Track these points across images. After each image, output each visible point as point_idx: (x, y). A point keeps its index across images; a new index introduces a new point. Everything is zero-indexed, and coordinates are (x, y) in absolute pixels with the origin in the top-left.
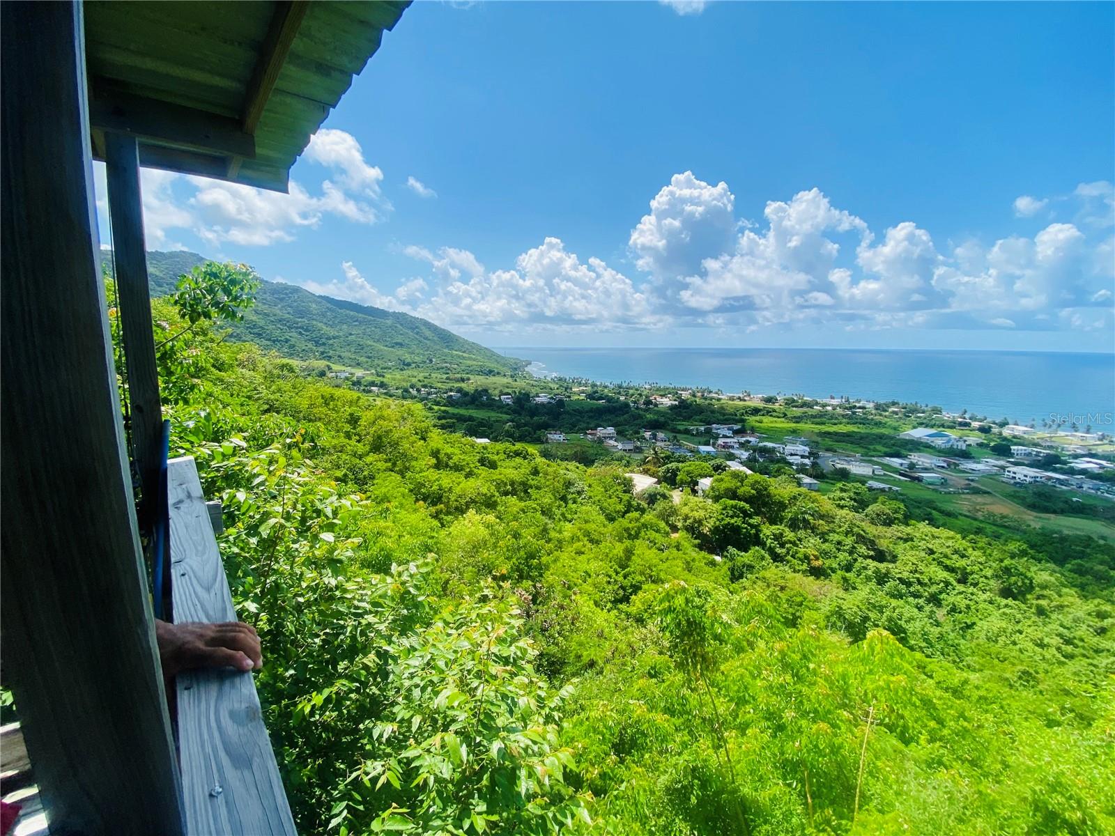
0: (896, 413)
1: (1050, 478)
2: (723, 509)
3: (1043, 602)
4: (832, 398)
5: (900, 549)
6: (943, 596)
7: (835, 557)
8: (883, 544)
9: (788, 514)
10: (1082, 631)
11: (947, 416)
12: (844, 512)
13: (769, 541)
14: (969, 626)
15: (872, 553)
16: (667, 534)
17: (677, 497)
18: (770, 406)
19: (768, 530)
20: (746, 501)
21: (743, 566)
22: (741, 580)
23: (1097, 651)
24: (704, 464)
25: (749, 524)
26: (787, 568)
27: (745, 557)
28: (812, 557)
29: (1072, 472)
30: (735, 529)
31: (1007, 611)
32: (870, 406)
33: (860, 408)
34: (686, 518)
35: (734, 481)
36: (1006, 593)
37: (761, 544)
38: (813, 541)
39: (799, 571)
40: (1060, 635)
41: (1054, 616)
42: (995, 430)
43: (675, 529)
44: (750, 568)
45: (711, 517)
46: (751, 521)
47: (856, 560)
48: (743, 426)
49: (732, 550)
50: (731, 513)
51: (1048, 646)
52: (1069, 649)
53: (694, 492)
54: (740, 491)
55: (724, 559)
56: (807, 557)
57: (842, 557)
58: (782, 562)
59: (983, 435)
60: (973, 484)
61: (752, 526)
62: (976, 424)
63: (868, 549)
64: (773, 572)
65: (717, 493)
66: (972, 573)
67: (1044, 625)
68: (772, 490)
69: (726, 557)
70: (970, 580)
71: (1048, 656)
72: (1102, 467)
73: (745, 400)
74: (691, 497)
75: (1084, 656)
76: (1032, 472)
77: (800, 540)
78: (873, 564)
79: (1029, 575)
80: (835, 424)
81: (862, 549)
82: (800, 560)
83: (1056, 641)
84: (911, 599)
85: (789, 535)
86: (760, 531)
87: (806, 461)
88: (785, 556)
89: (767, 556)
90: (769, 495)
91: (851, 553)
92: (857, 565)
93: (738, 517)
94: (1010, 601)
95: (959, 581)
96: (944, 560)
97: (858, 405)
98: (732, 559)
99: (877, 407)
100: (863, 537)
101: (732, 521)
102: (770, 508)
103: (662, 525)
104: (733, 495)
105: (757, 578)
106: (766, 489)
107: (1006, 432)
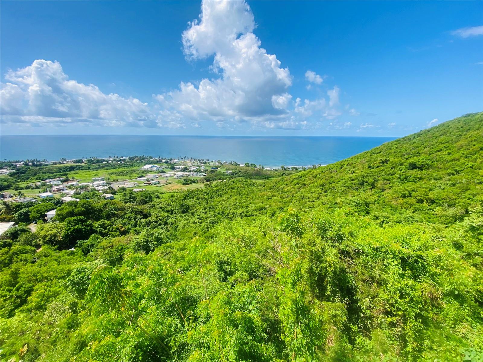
0: (137, 160)
1: (186, 174)
2: (68, 224)
3: (193, 211)
4: (110, 157)
5: (151, 211)
6: (168, 221)
7: (129, 224)
8: (146, 211)
9: (105, 214)
10: (203, 215)
11: (154, 159)
12: (128, 204)
13: (98, 229)
14: (177, 227)
15: (142, 216)
16: (34, 252)
17: (34, 228)
18: (80, 165)
19: (96, 225)
20: (80, 215)
21: (88, 247)
22: (89, 254)
23: (206, 219)
24: (47, 204)
25: (86, 225)
26: (110, 237)
27: (88, 242)
28: (120, 228)
29: (190, 171)
30: (78, 231)
31: (185, 217)
32: (127, 158)
33: (123, 160)
34: (45, 237)
35: (71, 207)
36: (184, 212)
37: (95, 232)
38: (119, 221)
39: (116, 236)
40: (198, 218)
41: (196, 214)
42: (169, 162)
43: (38, 246)
44: (92, 246)
45: (61, 230)
46: (87, 223)
47: (137, 221)
48: (67, 177)
49: (80, 242)
50: (73, 224)
51: (196, 222)
52: (201, 221)
53: (45, 221)
54: (76, 211)
55: (76, 248)
56: (118, 229)
57: (132, 223)
58: (107, 235)
59: (166, 164)
60: (167, 181)
61: (88, 226)
62: (164, 161)
63: (141, 215)
64: (104, 242)
65: (62, 217)
66: (174, 210)
67: (194, 217)
68: (93, 205)
69: (77, 246)
70: (174, 213)
71: (197, 225)
72: (196, 169)
73: (64, 164)
74: (44, 224)
75: (204, 221)
76: (181, 173)
77: (113, 223)
78: (144, 220)
79: (188, 204)
80: (114, 169)
81: (139, 216)
82: (115, 231)
83: (197, 220)
84: (159, 227)
85: (107, 222)
86: (93, 226)
87: (106, 187)
88: (108, 232)
89: (99, 236)
90: (93, 208)
91: (135, 219)
92: (138, 223)
93: (78, 224)
94: (185, 214)
95: (171, 214)
96: (165, 209)
97: (122, 159)
98: (81, 246)
99: (130, 159)
100: (138, 211)
101: (76, 228)
102: (95, 214)
103: (29, 248)
104: (72, 214)
105: (97, 248)
106: (90, 206)
107: (172, 162)
